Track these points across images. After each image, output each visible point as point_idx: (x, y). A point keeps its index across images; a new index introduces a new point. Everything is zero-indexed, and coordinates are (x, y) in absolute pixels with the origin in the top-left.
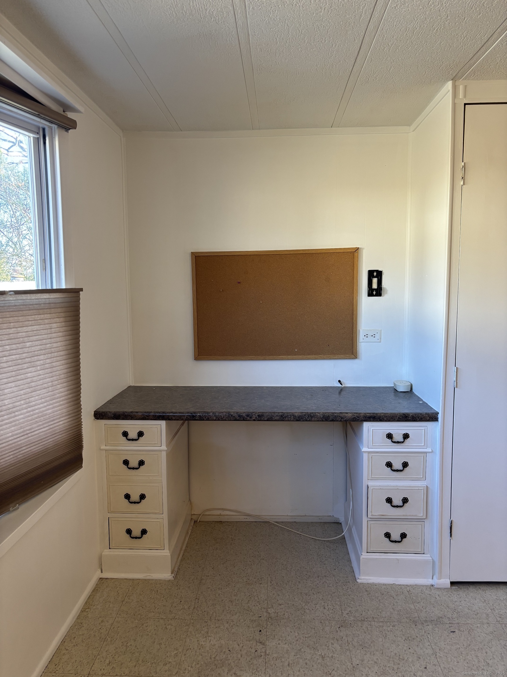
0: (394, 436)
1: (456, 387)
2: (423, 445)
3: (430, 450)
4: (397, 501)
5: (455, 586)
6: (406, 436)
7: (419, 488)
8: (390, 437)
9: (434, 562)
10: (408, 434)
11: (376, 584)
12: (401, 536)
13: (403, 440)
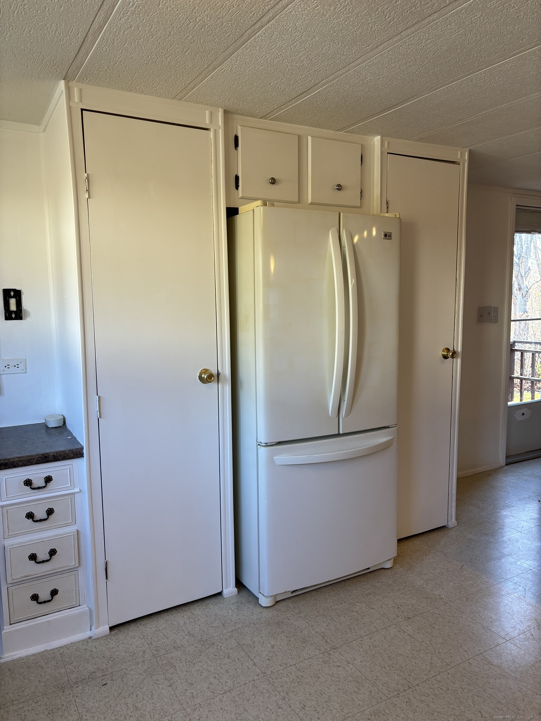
0: (33, 481)
1: (100, 417)
2: (69, 485)
3: (78, 490)
4: (43, 555)
5: (115, 630)
6: (48, 479)
7: (68, 535)
8: (29, 484)
9: (91, 611)
10: (50, 476)
11: (23, 658)
12: (51, 594)
13: (44, 485)
